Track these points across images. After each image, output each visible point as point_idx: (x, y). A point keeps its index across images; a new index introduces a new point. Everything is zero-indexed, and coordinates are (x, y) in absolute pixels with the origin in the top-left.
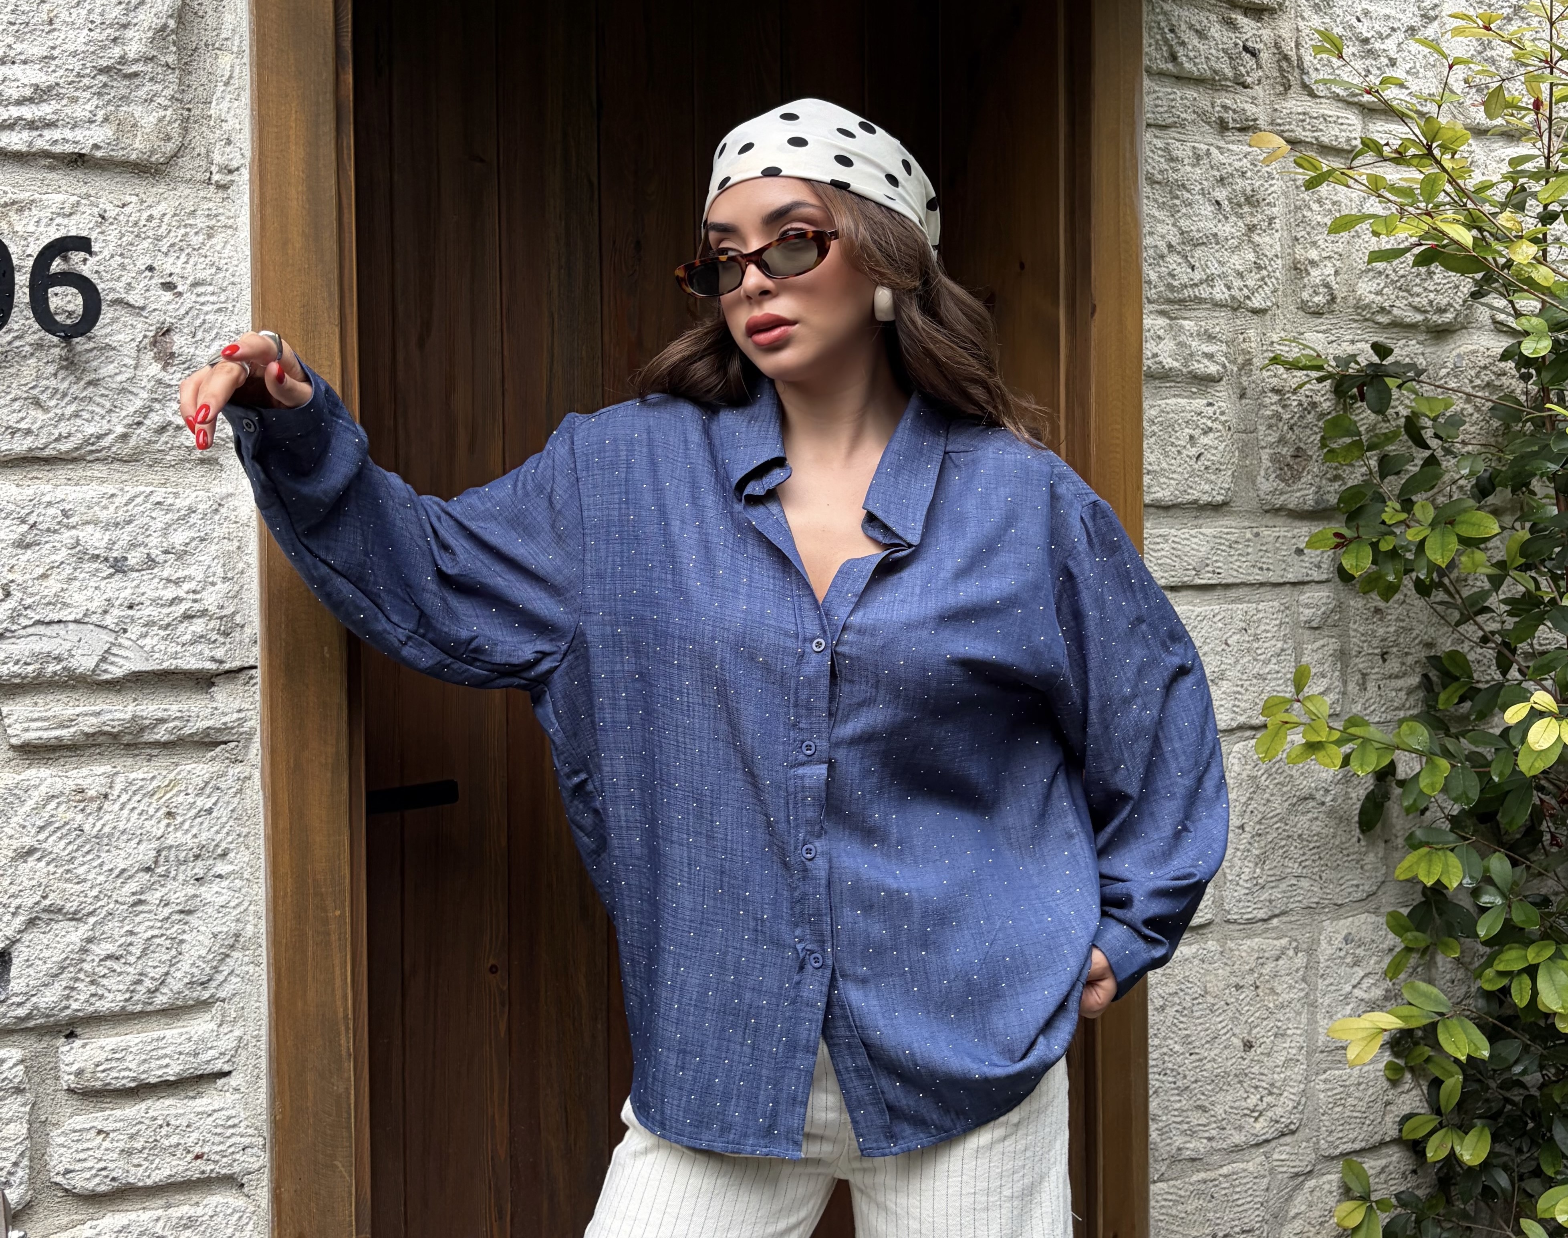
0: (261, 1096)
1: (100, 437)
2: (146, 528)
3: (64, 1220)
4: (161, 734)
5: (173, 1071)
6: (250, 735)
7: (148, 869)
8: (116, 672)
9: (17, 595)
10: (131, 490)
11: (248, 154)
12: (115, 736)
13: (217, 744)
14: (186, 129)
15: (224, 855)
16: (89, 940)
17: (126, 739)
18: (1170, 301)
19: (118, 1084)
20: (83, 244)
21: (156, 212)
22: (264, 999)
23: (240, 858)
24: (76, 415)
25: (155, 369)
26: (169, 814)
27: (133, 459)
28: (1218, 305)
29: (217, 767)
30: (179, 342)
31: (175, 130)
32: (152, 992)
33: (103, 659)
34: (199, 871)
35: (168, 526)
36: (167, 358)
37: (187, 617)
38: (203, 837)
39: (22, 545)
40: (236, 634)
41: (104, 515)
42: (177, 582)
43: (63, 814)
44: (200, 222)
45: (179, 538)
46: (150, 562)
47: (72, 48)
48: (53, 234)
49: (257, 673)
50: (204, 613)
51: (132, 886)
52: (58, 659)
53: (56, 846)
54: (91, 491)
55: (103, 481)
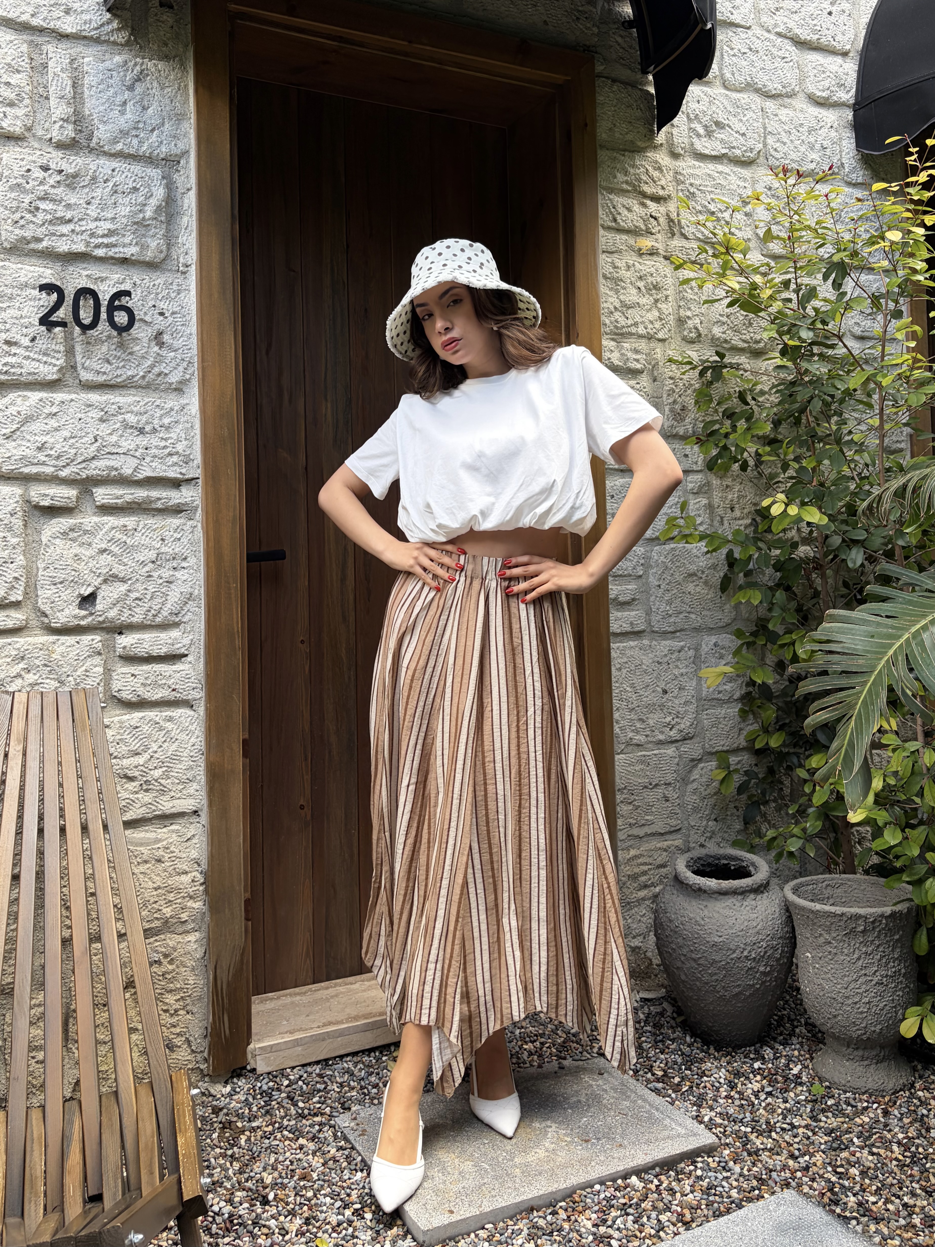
0: (201, 666)
1: (133, 377)
2: (153, 416)
3: (118, 712)
4: (159, 505)
5: (163, 651)
6: (196, 508)
7: (153, 562)
8: (141, 476)
9: (100, 441)
10: (147, 400)
11: (195, 258)
12: (139, 504)
13: (182, 511)
14: (168, 249)
15: (185, 559)
16: (129, 591)
17: (144, 506)
18: (616, 334)
19: (140, 654)
20: (128, 293)
21: (156, 283)
22: (203, 623)
23: (192, 561)
24: (124, 367)
25: (156, 349)
26: (162, 540)
27: (147, 387)
28: (641, 336)
29: (182, 521)
30: (166, 338)
31: (164, 248)
32: (155, 616)
33: (135, 470)
34: (175, 565)
35: (162, 416)
36: (161, 344)
37: (170, 454)
38: (177, 550)
39: (102, 420)
40: (191, 463)
41: (135, 409)
42: (166, 440)
43: (118, 536)
44: (175, 287)
45: (166, 421)
46: (154, 431)
47: (123, 213)
48: (115, 290)
49: (200, 481)
50: (177, 453)
51: (147, 569)
52: (116, 469)
53: (115, 549)
54: (130, 399)
55: (134, 395)
